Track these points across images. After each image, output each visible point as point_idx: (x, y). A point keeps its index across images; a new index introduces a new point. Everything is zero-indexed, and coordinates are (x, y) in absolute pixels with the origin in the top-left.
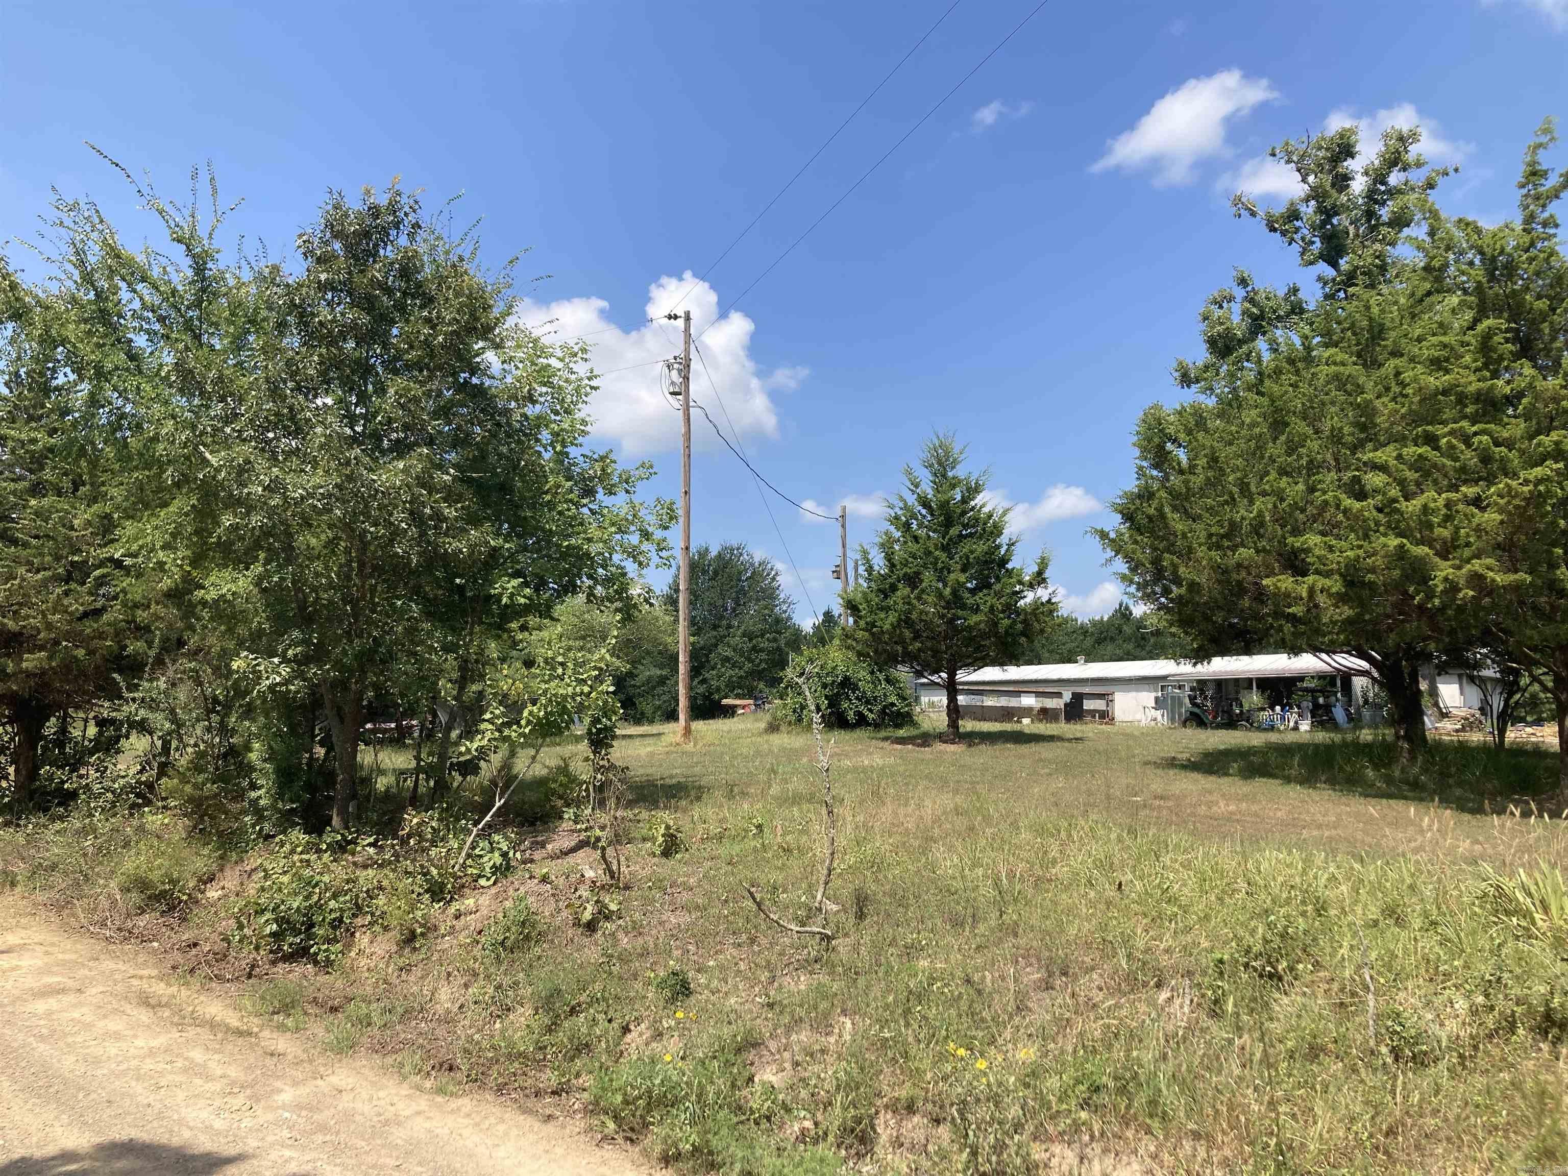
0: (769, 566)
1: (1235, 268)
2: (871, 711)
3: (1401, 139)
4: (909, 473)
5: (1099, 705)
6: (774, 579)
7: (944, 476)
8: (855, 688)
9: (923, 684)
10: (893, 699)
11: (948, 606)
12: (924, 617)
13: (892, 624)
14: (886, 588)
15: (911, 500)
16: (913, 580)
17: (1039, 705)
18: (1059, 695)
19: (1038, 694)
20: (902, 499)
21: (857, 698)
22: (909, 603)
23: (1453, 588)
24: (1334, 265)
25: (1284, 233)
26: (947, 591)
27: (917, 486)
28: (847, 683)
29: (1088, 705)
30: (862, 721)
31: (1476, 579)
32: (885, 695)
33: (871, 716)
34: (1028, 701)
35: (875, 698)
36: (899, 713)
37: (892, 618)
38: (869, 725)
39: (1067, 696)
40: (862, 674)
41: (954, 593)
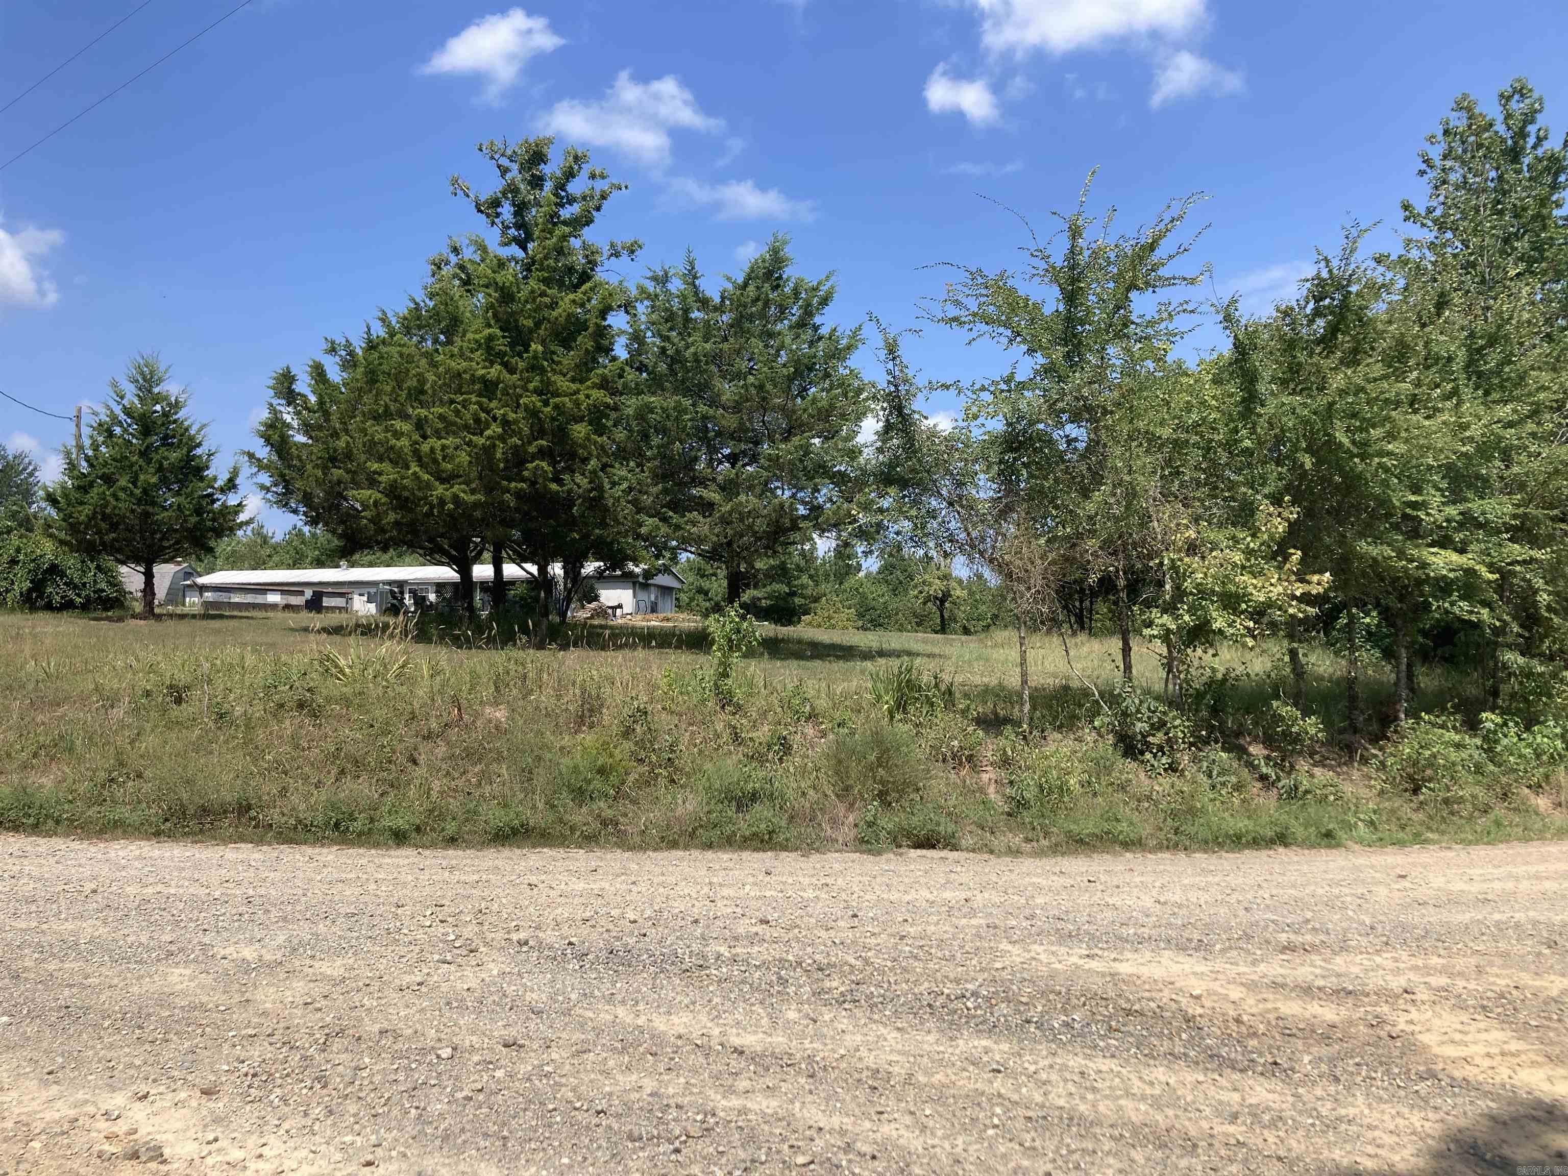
0: (27, 460)
1: (450, 237)
2: (79, 595)
3: (576, 158)
4: (114, 385)
5: (339, 602)
6: (31, 474)
7: (150, 391)
8: (63, 574)
9: (188, 586)
10: (103, 585)
11: (139, 502)
12: (117, 512)
13: (87, 516)
14: (84, 487)
15: (118, 410)
16: (108, 480)
17: (284, 602)
18: (302, 593)
19: (283, 592)
20: (108, 407)
21: (65, 584)
22: (104, 499)
23: (442, 502)
24: (525, 249)
25: (488, 215)
26: (138, 492)
27: (122, 398)
28: (54, 569)
29: (327, 602)
30: (67, 606)
31: (456, 499)
32: (95, 581)
33: (78, 600)
34: (274, 598)
35: (84, 584)
36: (108, 599)
37: (87, 510)
38: (77, 608)
39: (309, 593)
40: (71, 562)
41: (145, 491)
